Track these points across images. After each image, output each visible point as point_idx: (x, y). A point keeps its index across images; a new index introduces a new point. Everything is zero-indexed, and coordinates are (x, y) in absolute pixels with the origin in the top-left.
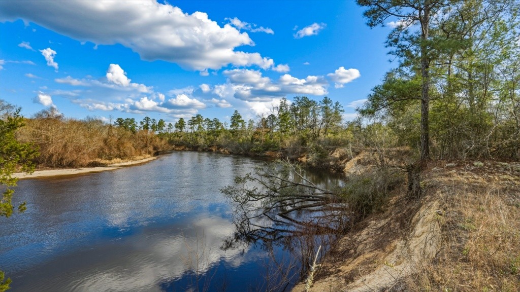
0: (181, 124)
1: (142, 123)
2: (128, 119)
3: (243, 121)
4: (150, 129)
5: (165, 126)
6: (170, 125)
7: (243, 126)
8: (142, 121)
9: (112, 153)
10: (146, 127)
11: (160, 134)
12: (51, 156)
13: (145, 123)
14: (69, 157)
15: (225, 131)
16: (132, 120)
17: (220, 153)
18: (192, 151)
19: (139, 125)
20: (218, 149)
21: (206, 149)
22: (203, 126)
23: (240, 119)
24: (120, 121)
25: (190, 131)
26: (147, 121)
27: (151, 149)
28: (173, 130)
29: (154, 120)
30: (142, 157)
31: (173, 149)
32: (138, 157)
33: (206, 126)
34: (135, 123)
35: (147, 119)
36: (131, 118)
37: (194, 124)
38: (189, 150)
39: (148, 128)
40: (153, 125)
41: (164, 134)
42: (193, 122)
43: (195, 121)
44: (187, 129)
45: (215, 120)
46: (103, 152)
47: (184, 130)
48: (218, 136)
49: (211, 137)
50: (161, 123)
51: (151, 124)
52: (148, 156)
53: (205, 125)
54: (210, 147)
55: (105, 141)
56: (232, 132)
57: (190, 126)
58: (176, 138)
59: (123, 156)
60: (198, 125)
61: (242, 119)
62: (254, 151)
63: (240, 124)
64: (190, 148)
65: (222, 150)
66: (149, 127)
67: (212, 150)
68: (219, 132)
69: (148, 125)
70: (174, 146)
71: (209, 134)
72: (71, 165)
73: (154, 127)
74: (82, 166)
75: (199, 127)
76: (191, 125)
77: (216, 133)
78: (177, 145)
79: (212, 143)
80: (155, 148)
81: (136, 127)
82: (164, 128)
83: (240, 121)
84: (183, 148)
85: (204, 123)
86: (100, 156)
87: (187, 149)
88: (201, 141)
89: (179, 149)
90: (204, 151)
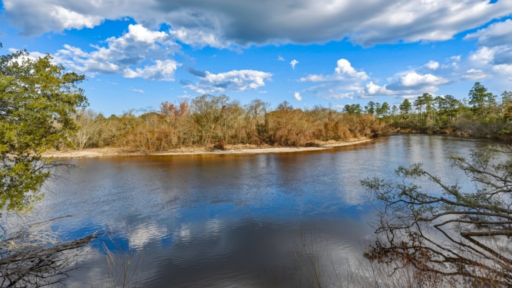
0: (406, 106)
1: (366, 107)
2: (353, 105)
3: (491, 94)
4: (375, 113)
5: (389, 109)
6: (395, 107)
7: (492, 100)
8: (367, 105)
9: (329, 135)
10: (371, 111)
11: (385, 117)
12: (281, 137)
13: (369, 108)
14: (293, 138)
15: (464, 109)
16: (358, 106)
17: (456, 136)
18: (420, 133)
19: (364, 109)
20: (454, 131)
21: (437, 131)
22: (434, 105)
23: (486, 93)
24: (347, 107)
25: (417, 112)
26: (371, 106)
27: (368, 131)
28: (398, 112)
29: (378, 104)
30: (356, 139)
31: (398, 131)
32: (352, 140)
33: (437, 105)
34: (360, 108)
35: (372, 104)
36: (356, 104)
37: (421, 104)
38: (417, 133)
39: (373, 112)
40: (378, 109)
41: (389, 117)
42: (420, 102)
43: (421, 101)
44: (414, 110)
45: (448, 97)
46: (321, 134)
47: (409, 112)
48: (453, 116)
49: (444, 117)
50: (385, 106)
51: (375, 107)
52: (364, 138)
53: (435, 105)
54: (441, 128)
55: (326, 125)
56: (474, 110)
57: (416, 107)
58: (402, 120)
59: (337, 138)
60: (426, 105)
61: (488, 92)
62: (506, 133)
63: (487, 99)
64: (417, 130)
65: (459, 133)
66: (374, 110)
67: (446, 133)
68: (456, 111)
69: (372, 108)
70: (399, 129)
71: (440, 114)
72: (294, 145)
73: (379, 111)
74: (301, 146)
75: (428, 107)
76: (417, 105)
77: (452, 113)
78: (402, 128)
79: (446, 124)
80: (373, 131)
81: (361, 112)
82: (388, 111)
83: (485, 95)
84: (408, 130)
85: (434, 102)
86: (318, 138)
87: (414, 131)
88: (430, 122)
89: (405, 131)
90: (435, 133)
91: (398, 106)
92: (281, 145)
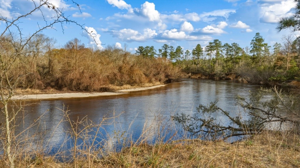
0: (198, 51)
1: (160, 50)
2: (147, 47)
3: (266, 44)
4: (168, 57)
5: (182, 54)
6: (187, 52)
7: (266, 50)
8: (161, 49)
9: (123, 79)
10: (165, 55)
11: (178, 62)
12: (72, 80)
13: (163, 51)
14: (86, 81)
15: (246, 57)
16: (152, 48)
18: (209, 79)
19: (158, 53)
20: (236, 77)
21: (223, 77)
22: (222, 52)
23: (263, 43)
24: (141, 49)
25: (208, 58)
26: (166, 49)
27: (162, 76)
28: (190, 57)
29: (172, 47)
30: (151, 84)
31: (190, 77)
32: (147, 84)
33: (225, 52)
34: (154, 51)
35: (166, 47)
36: (150, 46)
37: (211, 50)
38: (206, 79)
39: (166, 56)
40: (171, 52)
41: (182, 62)
42: (211, 48)
43: (212, 47)
44: (205, 56)
45: (235, 45)
46: (116, 78)
47: (201, 57)
48: (237, 63)
49: (230, 63)
50: (179, 50)
51: (169, 51)
52: (159, 83)
53: (223, 51)
54: (227, 75)
55: (120, 69)
56: (253, 58)
57: (207, 53)
58: (194, 66)
59: (132, 83)
60: (215, 51)
61: (265, 42)
62: (273, 80)
63: (263, 48)
64: (206, 76)
65: (240, 80)
66: (168, 54)
67: (230, 79)
68: (239, 59)
69: (166, 52)
70: (190, 74)
71: (227, 61)
72: (86, 89)
73: (172, 55)
74: (95, 91)
75: (217, 54)
76: (208, 51)
77: (235, 61)
78: (194, 73)
79: (230, 71)
80: (167, 76)
81: (155, 55)
82: (182, 56)
83: (262, 45)
84: (198, 76)
85: (223, 49)
86: (112, 83)
87: (203, 77)
88: (218, 69)
89: (195, 77)
90: (221, 79)
91: (191, 51)
92: (71, 90)
